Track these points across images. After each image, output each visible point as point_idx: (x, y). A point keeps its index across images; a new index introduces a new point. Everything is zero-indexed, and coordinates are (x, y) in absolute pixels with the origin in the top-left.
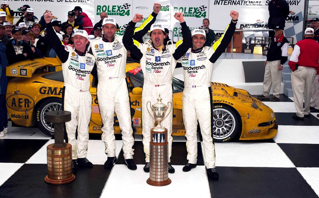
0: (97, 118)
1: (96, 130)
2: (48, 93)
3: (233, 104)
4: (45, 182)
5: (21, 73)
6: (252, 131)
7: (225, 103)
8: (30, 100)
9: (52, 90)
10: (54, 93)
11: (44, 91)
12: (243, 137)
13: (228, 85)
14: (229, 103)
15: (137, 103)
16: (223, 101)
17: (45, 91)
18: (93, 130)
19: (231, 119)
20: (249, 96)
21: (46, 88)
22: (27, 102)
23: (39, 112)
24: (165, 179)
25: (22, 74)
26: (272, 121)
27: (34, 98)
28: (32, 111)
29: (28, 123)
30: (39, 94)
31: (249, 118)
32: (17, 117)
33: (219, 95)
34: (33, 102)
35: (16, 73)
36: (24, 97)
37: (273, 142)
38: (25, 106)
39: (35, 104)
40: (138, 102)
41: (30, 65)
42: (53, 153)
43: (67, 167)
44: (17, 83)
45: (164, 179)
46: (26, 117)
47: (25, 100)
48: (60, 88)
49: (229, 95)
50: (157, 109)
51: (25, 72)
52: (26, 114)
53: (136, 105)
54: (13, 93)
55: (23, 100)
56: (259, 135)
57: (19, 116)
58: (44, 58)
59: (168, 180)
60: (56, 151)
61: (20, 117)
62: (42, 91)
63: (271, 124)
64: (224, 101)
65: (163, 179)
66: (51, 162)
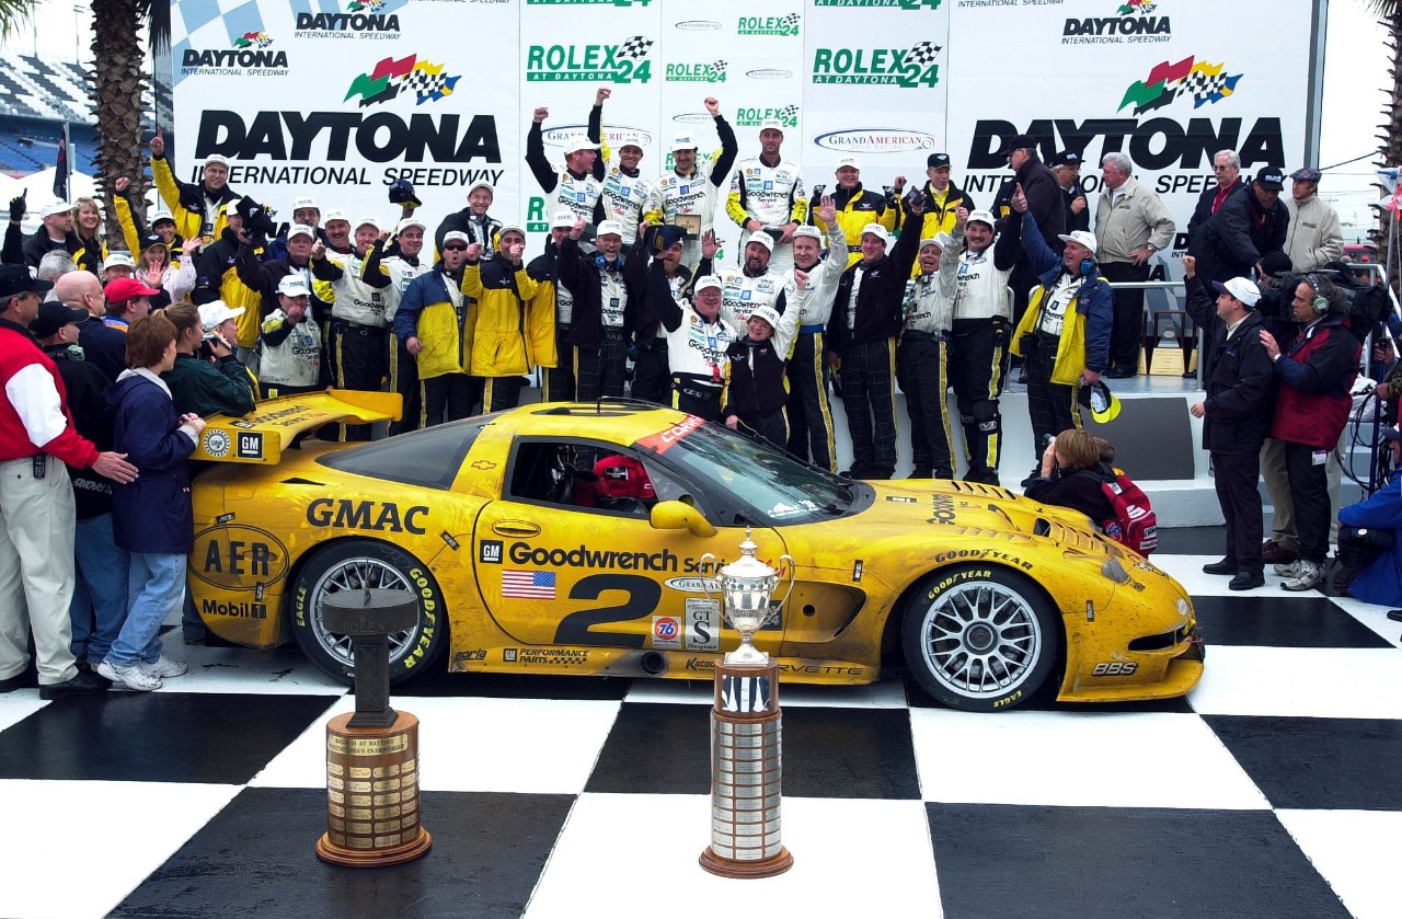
0: (518, 615)
1: (515, 661)
2: (339, 524)
3: (1031, 566)
4: (318, 857)
5: (240, 449)
6: (1105, 669)
7: (999, 559)
8: (273, 548)
9: (354, 513)
10: (361, 522)
11: (323, 513)
12: (1070, 691)
13: (1012, 492)
14: (1017, 561)
15: (670, 562)
16: (991, 553)
17: (327, 515)
18: (505, 660)
19: (1024, 620)
20: (1095, 535)
21: (330, 502)
22: (261, 554)
23: (304, 593)
24: (770, 852)
25: (244, 452)
26: (1184, 628)
27: (289, 539)
28: (278, 587)
29: (266, 632)
30: (305, 524)
31: (1092, 620)
32: (223, 610)
33: (978, 530)
34: (282, 554)
35: (221, 447)
36: (251, 538)
37: (1188, 709)
38: (255, 571)
39: (292, 563)
40: (674, 558)
41: (275, 418)
42: (348, 748)
43: (400, 804)
44: (225, 485)
45: (764, 852)
46: (259, 612)
47: (255, 547)
48: (384, 504)
49: (1018, 530)
50: (737, 584)
51: (254, 443)
52: (257, 600)
53: (665, 568)
54: (213, 521)
55: (248, 547)
56: (1132, 682)
57: (232, 607)
58: (328, 393)
59: (782, 857)
60: (358, 741)
61: (234, 611)
62: (318, 515)
63: (1178, 642)
64: (996, 555)
65: (760, 851)
66: (339, 784)
